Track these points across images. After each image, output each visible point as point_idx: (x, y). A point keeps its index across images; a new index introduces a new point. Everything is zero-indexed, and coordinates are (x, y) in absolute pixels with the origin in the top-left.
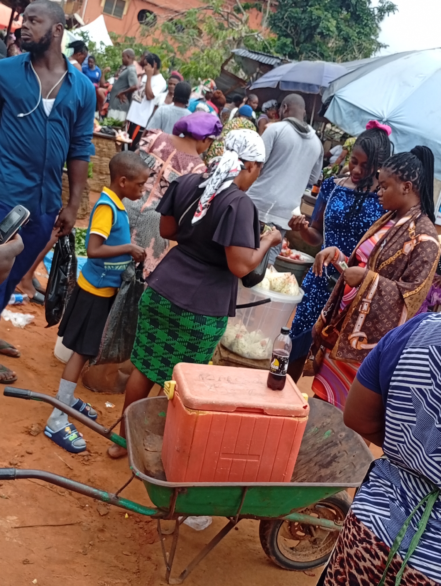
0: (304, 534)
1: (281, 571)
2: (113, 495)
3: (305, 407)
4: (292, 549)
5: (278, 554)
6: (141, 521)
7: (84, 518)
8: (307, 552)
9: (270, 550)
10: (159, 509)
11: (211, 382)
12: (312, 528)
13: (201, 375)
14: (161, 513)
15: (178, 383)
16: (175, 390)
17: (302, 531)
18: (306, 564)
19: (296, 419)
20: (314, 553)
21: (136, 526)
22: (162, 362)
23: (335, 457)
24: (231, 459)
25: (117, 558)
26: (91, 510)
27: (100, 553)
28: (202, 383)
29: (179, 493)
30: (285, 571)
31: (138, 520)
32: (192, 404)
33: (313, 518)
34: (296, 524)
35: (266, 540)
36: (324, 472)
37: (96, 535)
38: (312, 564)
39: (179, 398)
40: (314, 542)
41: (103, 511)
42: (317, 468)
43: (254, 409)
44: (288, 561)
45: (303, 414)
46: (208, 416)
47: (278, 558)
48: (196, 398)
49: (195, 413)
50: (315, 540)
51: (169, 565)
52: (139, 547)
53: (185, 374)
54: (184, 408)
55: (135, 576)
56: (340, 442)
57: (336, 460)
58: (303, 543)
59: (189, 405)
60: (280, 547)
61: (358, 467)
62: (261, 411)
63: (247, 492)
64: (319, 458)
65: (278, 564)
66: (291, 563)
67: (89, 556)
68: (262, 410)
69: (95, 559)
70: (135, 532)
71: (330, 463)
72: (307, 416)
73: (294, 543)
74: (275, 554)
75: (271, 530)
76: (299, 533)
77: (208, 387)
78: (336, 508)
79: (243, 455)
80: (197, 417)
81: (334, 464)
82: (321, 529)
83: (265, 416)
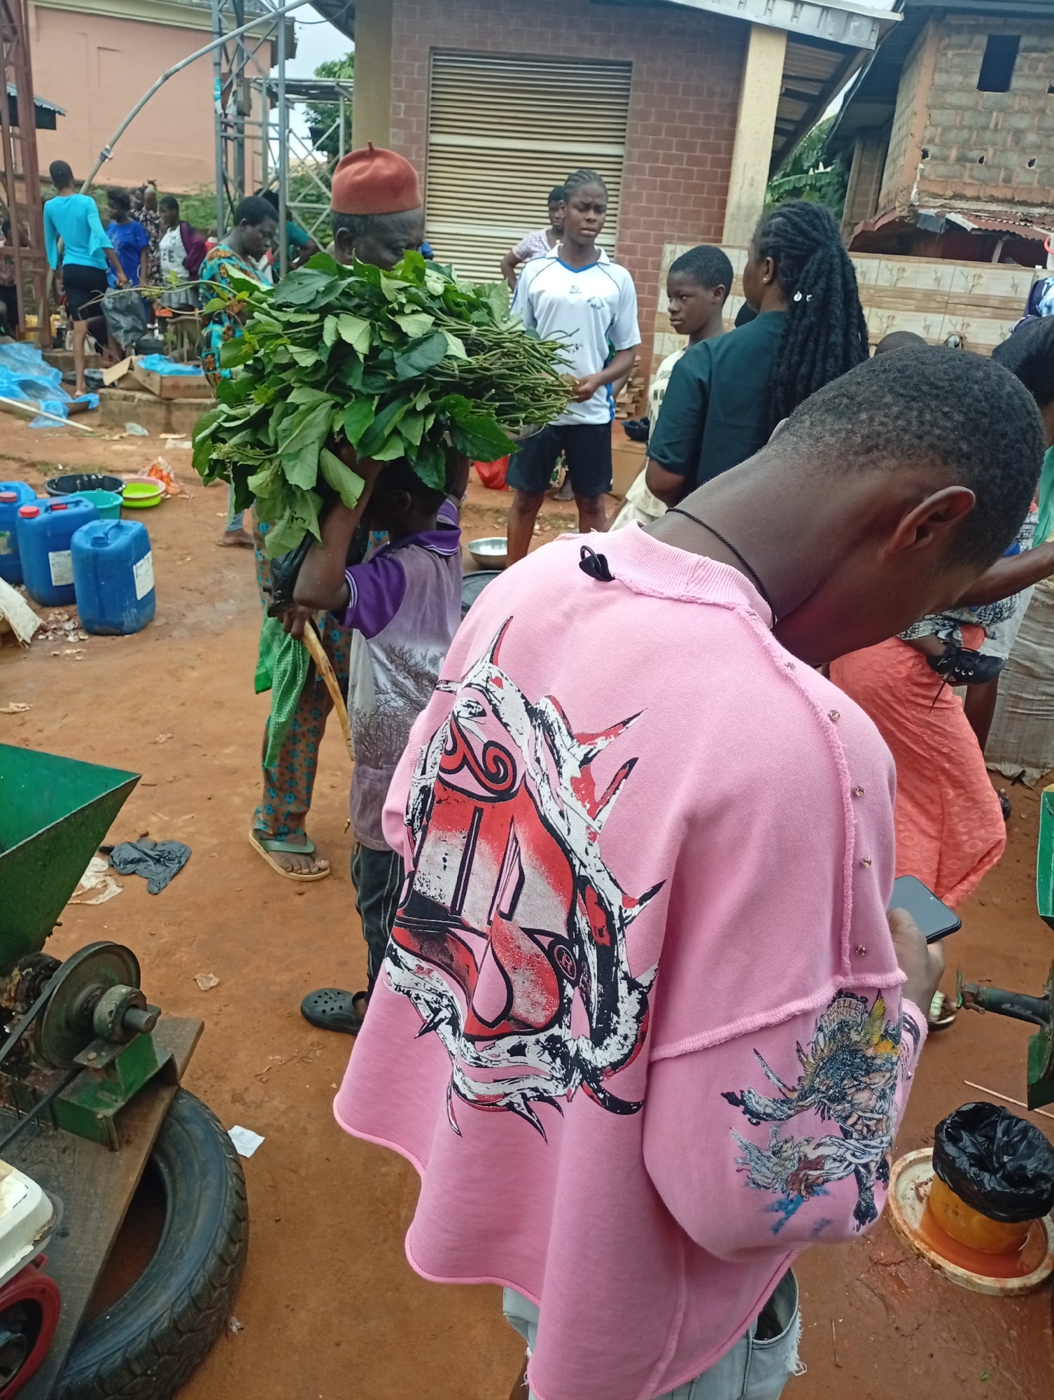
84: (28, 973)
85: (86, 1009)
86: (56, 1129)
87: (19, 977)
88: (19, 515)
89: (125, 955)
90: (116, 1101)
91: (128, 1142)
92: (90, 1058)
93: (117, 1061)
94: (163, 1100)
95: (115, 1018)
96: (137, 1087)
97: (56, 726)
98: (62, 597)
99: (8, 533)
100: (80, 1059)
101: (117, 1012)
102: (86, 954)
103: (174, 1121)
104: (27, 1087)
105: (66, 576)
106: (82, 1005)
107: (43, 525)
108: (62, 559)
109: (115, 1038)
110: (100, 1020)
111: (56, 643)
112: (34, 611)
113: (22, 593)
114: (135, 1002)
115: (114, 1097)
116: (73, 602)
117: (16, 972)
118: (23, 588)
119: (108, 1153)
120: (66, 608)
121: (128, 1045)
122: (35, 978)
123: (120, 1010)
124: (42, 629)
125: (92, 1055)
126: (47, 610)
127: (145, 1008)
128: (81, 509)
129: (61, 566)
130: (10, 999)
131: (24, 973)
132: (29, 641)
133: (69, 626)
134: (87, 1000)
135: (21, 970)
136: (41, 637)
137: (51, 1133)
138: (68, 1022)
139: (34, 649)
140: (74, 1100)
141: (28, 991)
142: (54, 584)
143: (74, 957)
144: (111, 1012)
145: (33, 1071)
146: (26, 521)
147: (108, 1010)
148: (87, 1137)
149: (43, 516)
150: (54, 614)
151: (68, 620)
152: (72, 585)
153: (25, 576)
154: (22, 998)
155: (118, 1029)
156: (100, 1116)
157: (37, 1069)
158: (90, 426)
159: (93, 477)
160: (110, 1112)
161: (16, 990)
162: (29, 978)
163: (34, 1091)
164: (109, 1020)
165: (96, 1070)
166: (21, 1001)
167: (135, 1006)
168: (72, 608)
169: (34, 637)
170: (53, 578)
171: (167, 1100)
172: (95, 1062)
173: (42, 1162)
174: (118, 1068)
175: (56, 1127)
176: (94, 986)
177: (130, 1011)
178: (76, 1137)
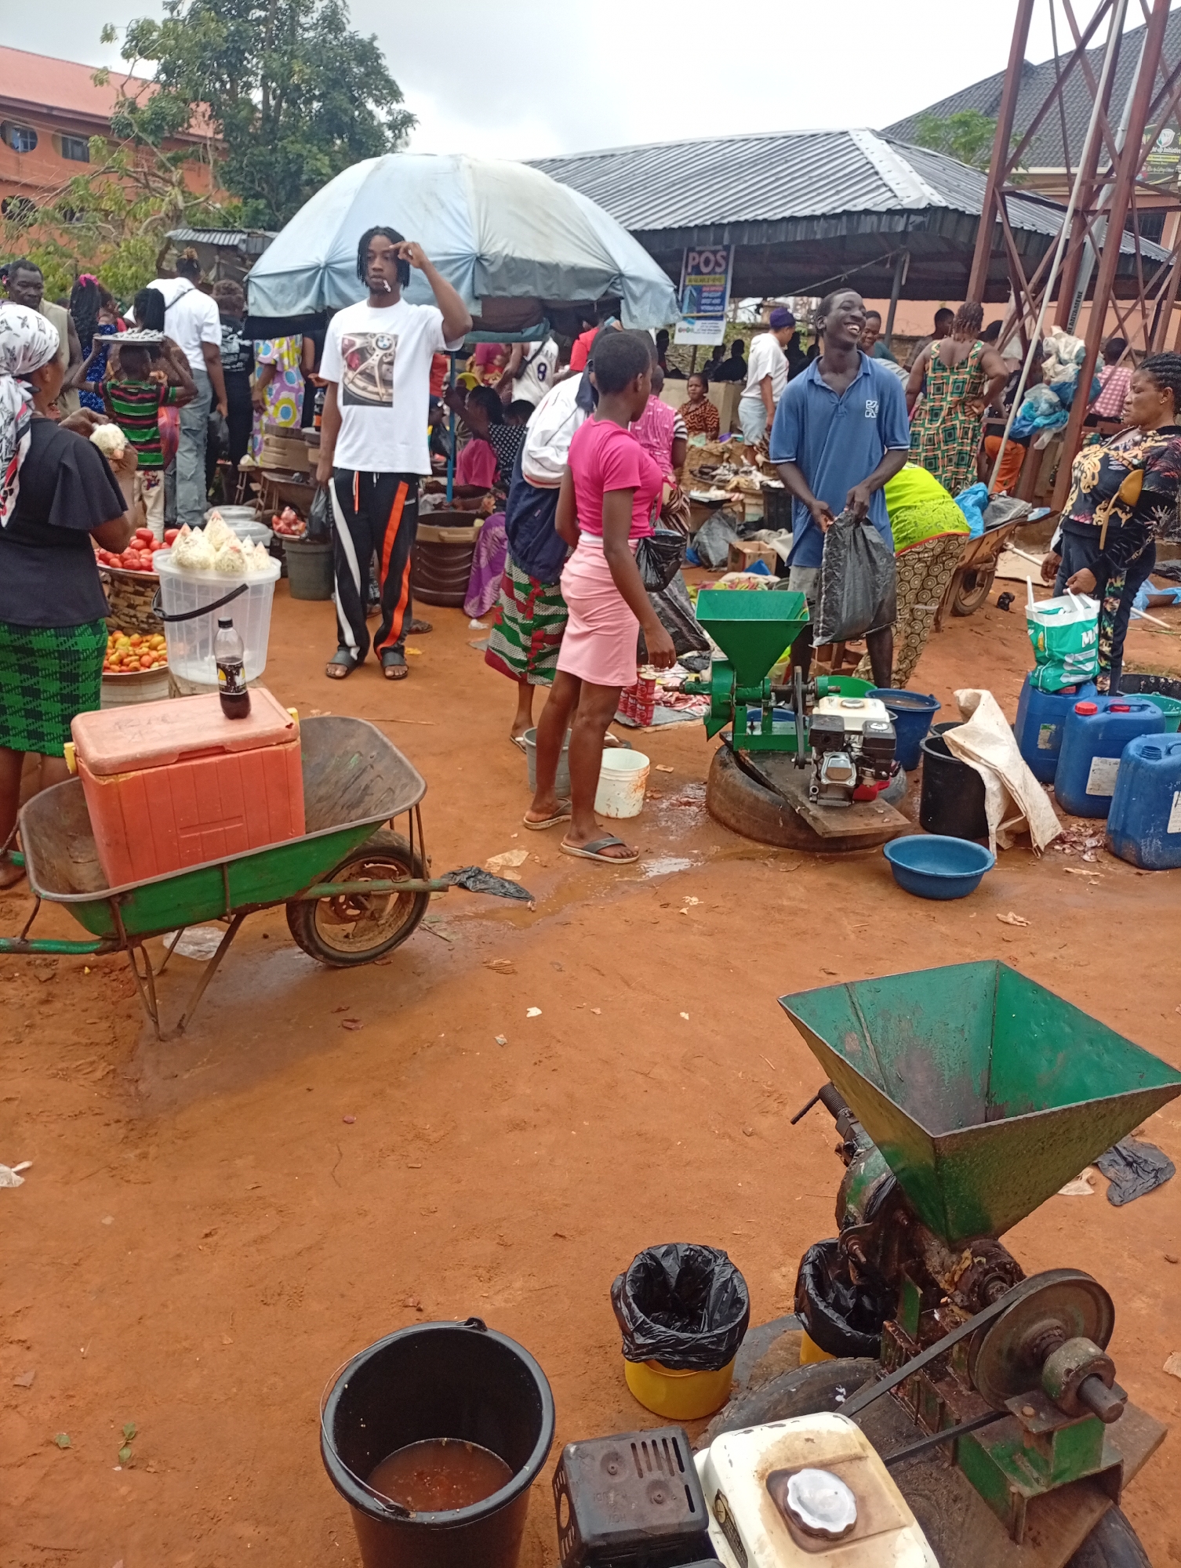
0: (358, 912)
1: (339, 972)
2: (18, 939)
3: (289, 726)
4: (347, 936)
5: (326, 949)
6: (112, 972)
7: (12, 992)
8: (371, 935)
9: (312, 948)
10: (105, 939)
11: (135, 730)
12: (363, 899)
13: (117, 724)
14: (109, 943)
15: (78, 743)
16: (76, 755)
17: (353, 908)
18: (373, 952)
19: (281, 747)
20: (380, 933)
21: (106, 980)
22: (27, 717)
23: (367, 787)
24: (197, 834)
25: (77, 1032)
26: (24, 978)
27: (46, 1033)
28: (119, 733)
29: (119, 903)
30: (346, 970)
31: (107, 970)
32: (103, 768)
33: (362, 884)
34: (342, 899)
35: (300, 935)
36: (354, 813)
37: (35, 1011)
38: (381, 948)
39: (84, 766)
40: (372, 917)
41: (45, 974)
42: (345, 811)
43: (208, 749)
44: (343, 955)
45: (290, 737)
46: (134, 779)
47: (327, 956)
48: (106, 756)
49: (111, 780)
50: (372, 913)
51: (154, 1015)
52: (112, 1006)
53: (88, 728)
54: (93, 777)
55: (110, 1047)
56: (372, 767)
57: (369, 792)
58: (362, 924)
59: (99, 770)
60: (326, 939)
61: (397, 792)
62: (219, 749)
63: (229, 872)
64: (347, 796)
65: (333, 963)
66: (350, 956)
67: (27, 1042)
68: (222, 747)
69: (37, 1043)
70: (104, 988)
71: (360, 802)
72: (299, 739)
73: (350, 927)
74: (320, 951)
75: (301, 920)
76: (351, 912)
77: (130, 737)
78: (391, 860)
79: (215, 823)
80: (117, 785)
81: (367, 799)
82: (375, 896)
83: (228, 756)
84: (980, 1262)
85: (1037, 1346)
86: (953, 1465)
87: (968, 1262)
88: (1074, 709)
89: (1102, 1301)
90: (1037, 1480)
91: (1036, 1542)
92: (1022, 1409)
93: (1056, 1434)
94: (1092, 1511)
95: (1072, 1381)
96: (1068, 1478)
97: (1051, 955)
98: (1095, 808)
99: (1053, 727)
100: (1012, 1404)
101: (1077, 1374)
102: (1059, 1280)
103: (1098, 1549)
104: (937, 1395)
105: (1104, 786)
106: (1034, 1339)
107: (1097, 725)
108: (1106, 767)
109: (1064, 1407)
110: (1052, 1370)
111: (1072, 858)
112: (1058, 815)
113: (1049, 793)
114: (1102, 1371)
115: (1036, 1475)
116: (1104, 817)
117: (967, 1253)
118: (1051, 788)
119: (1007, 1540)
120: (1092, 822)
121: (1076, 1421)
122: (986, 1273)
123: (1081, 1373)
124: (1060, 839)
125: (1029, 1410)
126: (1070, 818)
127: (1111, 1385)
128: (1146, 715)
129: (1103, 773)
130: (951, 1282)
131: (976, 1261)
132: (1042, 848)
133: (1091, 842)
134: (1042, 1335)
135: (974, 1254)
136: (1057, 847)
137: (946, 1465)
138: (1011, 1351)
139: (1046, 858)
140: (986, 1445)
141: (974, 1284)
142: (1087, 792)
143: (1044, 1274)
144: (1069, 1371)
145: (947, 1379)
146: (1080, 717)
147: (1067, 1366)
148: (985, 1500)
149: (1100, 717)
150: (1076, 825)
151: (1091, 836)
152: (1110, 798)
153: (1058, 776)
154: (965, 1289)
155: (1071, 1395)
156: (1013, 1489)
157: (954, 1380)
158: (1169, 622)
159: (1162, 680)
160: (1028, 1492)
161: (961, 1276)
162: (981, 1270)
163: (943, 1405)
164: (1064, 1379)
165: (1027, 1431)
166: (963, 1293)
167: (1100, 1377)
168: (1099, 823)
169: (1050, 846)
170: (1089, 786)
171: (1097, 1515)
172: (1031, 1421)
173: (929, 1499)
174: (1054, 1443)
175: (954, 1461)
176: (1056, 1322)
177: (1093, 1380)
178: (974, 1491)
